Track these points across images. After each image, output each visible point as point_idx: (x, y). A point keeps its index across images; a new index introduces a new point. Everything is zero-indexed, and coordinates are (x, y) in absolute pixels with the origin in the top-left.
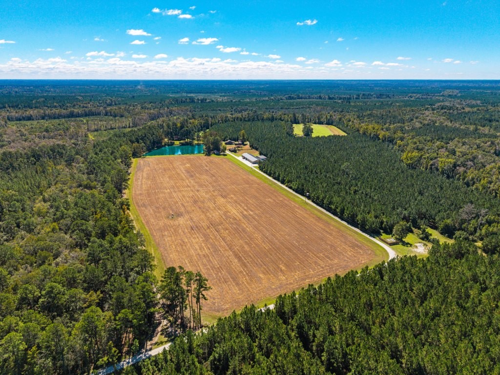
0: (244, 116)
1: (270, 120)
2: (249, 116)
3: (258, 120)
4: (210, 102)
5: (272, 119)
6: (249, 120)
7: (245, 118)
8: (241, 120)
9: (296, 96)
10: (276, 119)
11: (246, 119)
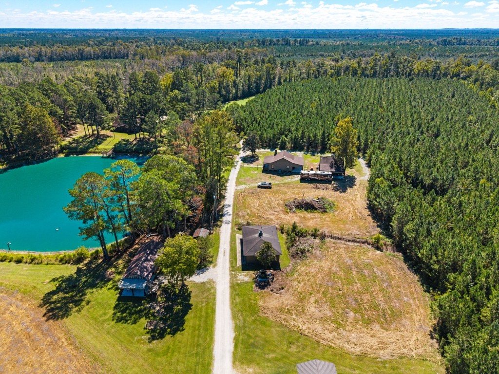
0: (363, 65)
1: (428, 76)
2: (376, 65)
3: (398, 73)
4: (313, 45)
5: (435, 74)
6: (374, 75)
7: (366, 69)
8: (355, 73)
9: (455, 41)
10: (445, 75)
11: (367, 72)
